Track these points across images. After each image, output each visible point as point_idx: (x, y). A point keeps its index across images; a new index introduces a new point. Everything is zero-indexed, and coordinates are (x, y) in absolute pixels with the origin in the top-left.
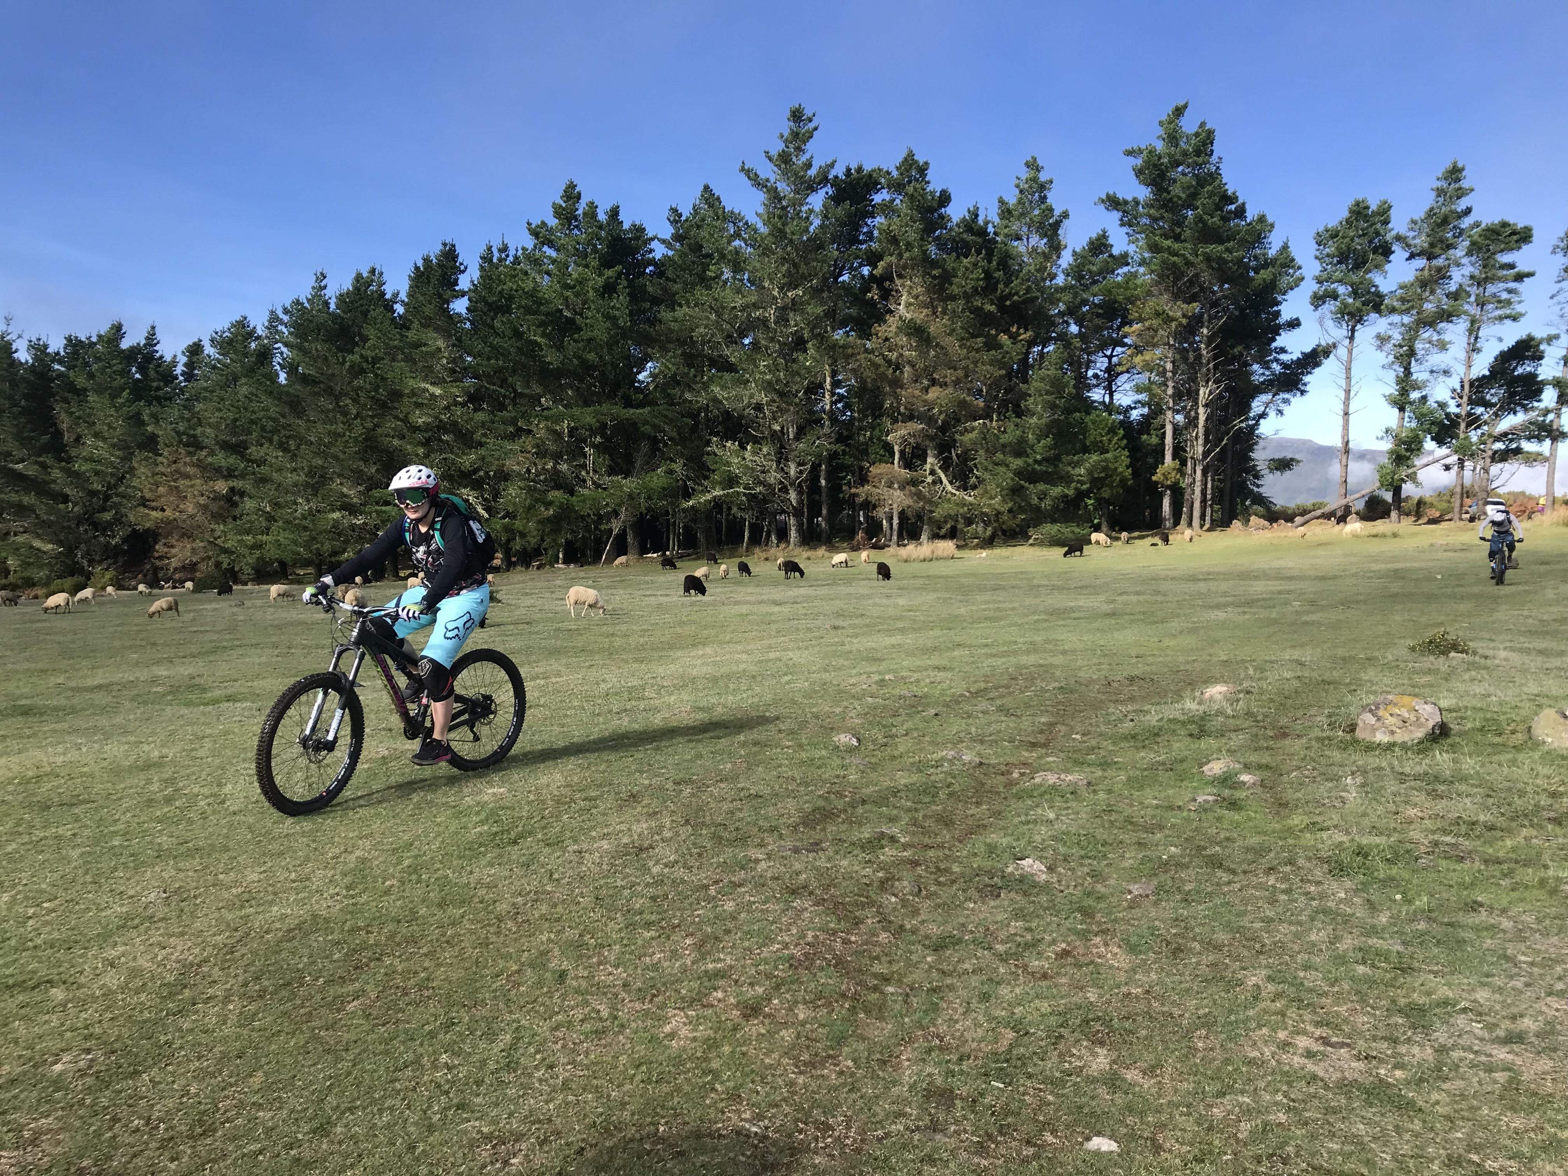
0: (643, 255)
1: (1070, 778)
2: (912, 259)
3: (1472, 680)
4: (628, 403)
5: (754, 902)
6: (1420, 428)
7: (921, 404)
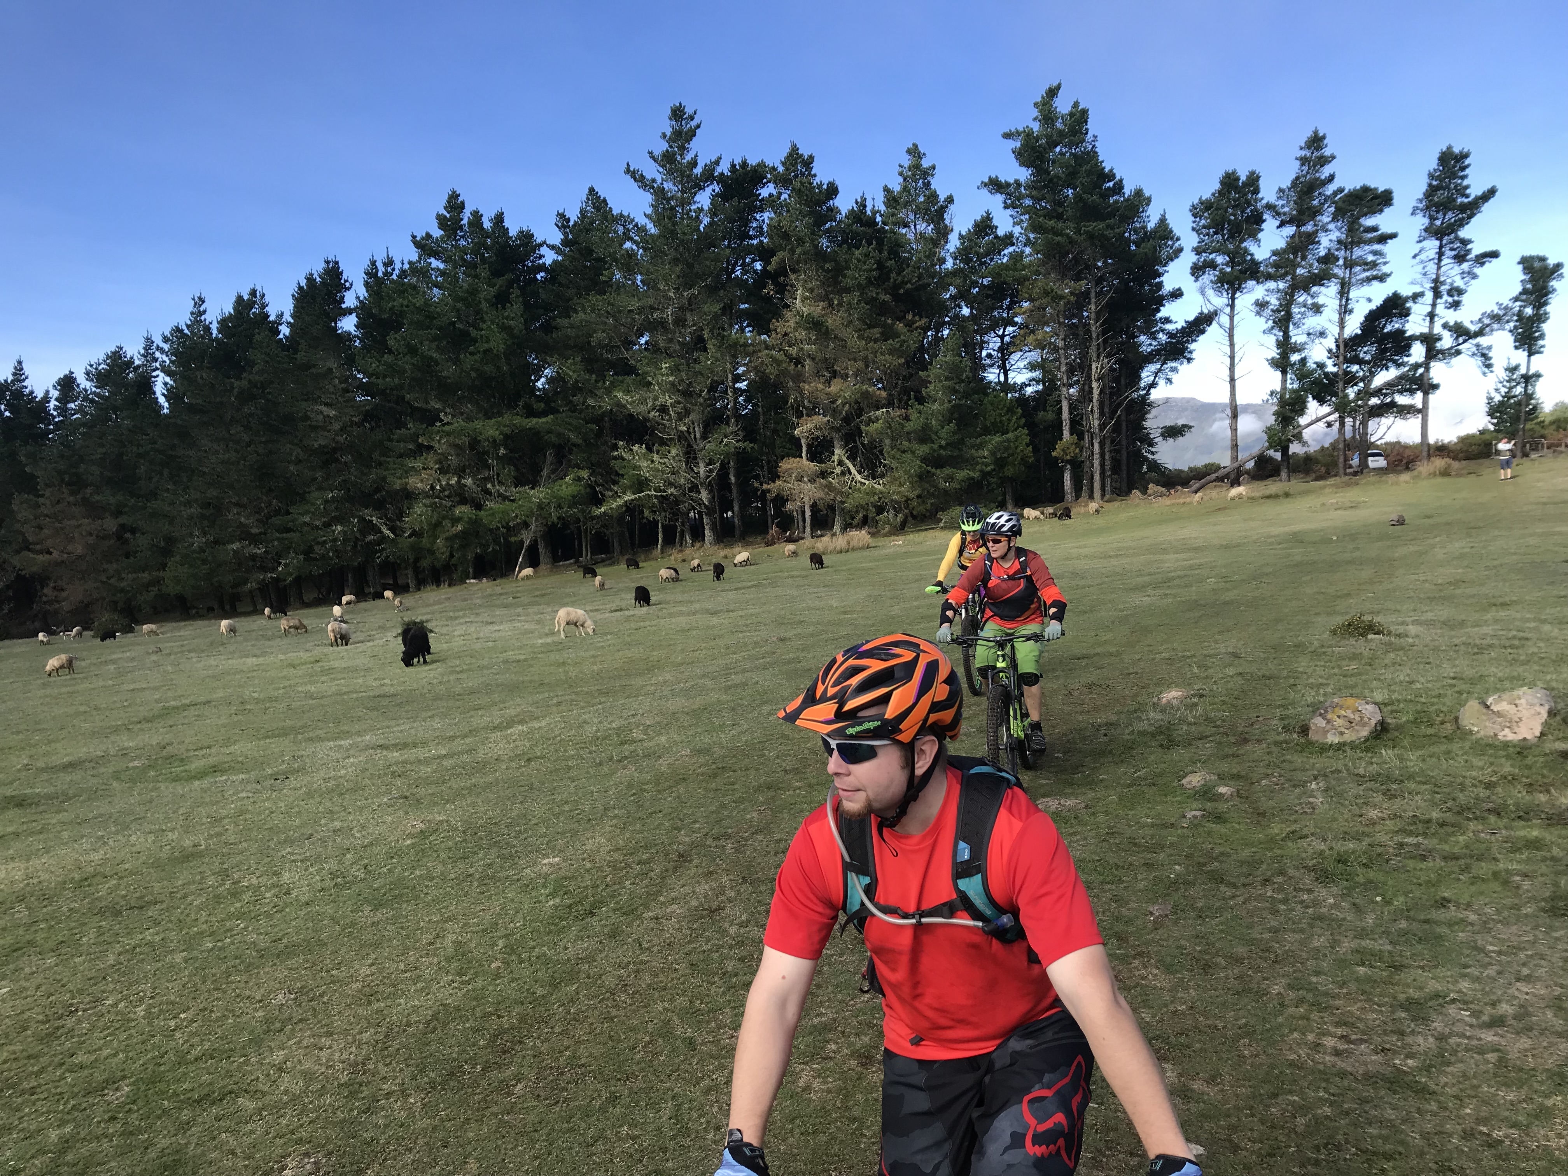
0: (532, 262)
1: (1069, 802)
2: (804, 253)
3: (1394, 664)
4: (530, 413)
6: (1301, 389)
7: (824, 397)
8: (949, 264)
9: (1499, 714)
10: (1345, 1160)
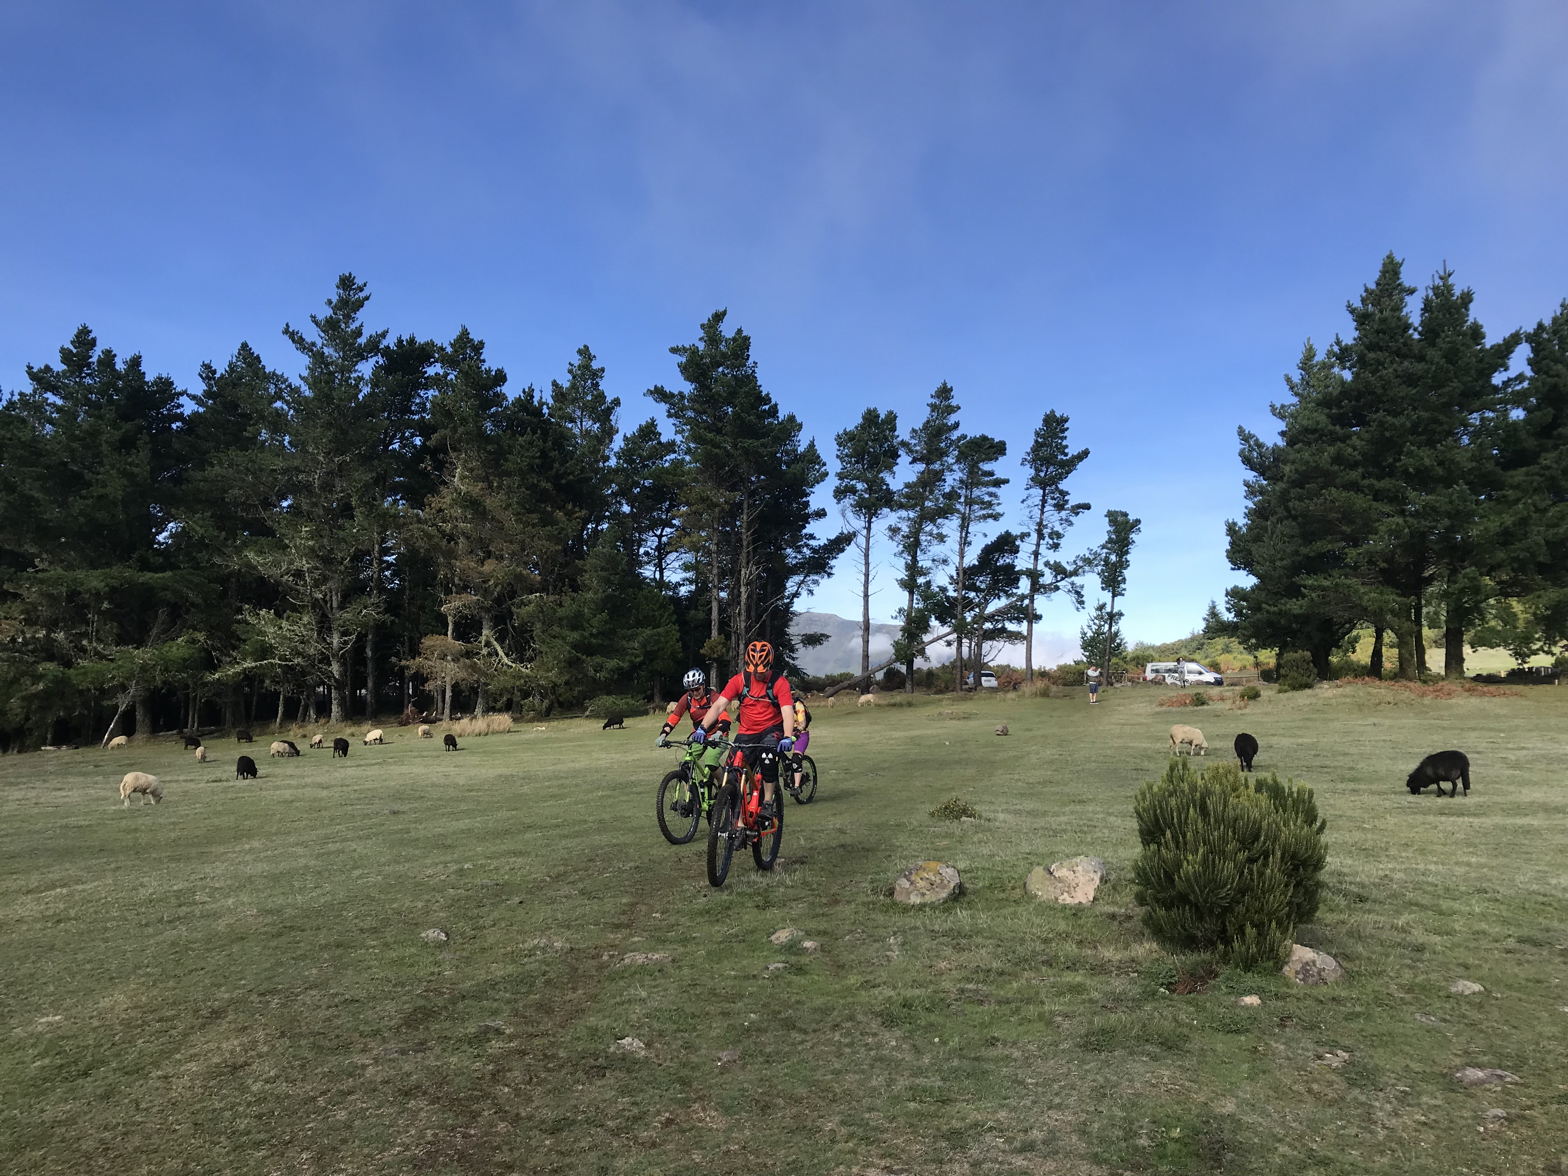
0: (169, 410)
1: (657, 956)
2: (467, 433)
3: (980, 842)
4: (145, 566)
5: (368, 1109)
6: (926, 609)
7: (476, 576)
8: (613, 462)
9: (1060, 880)
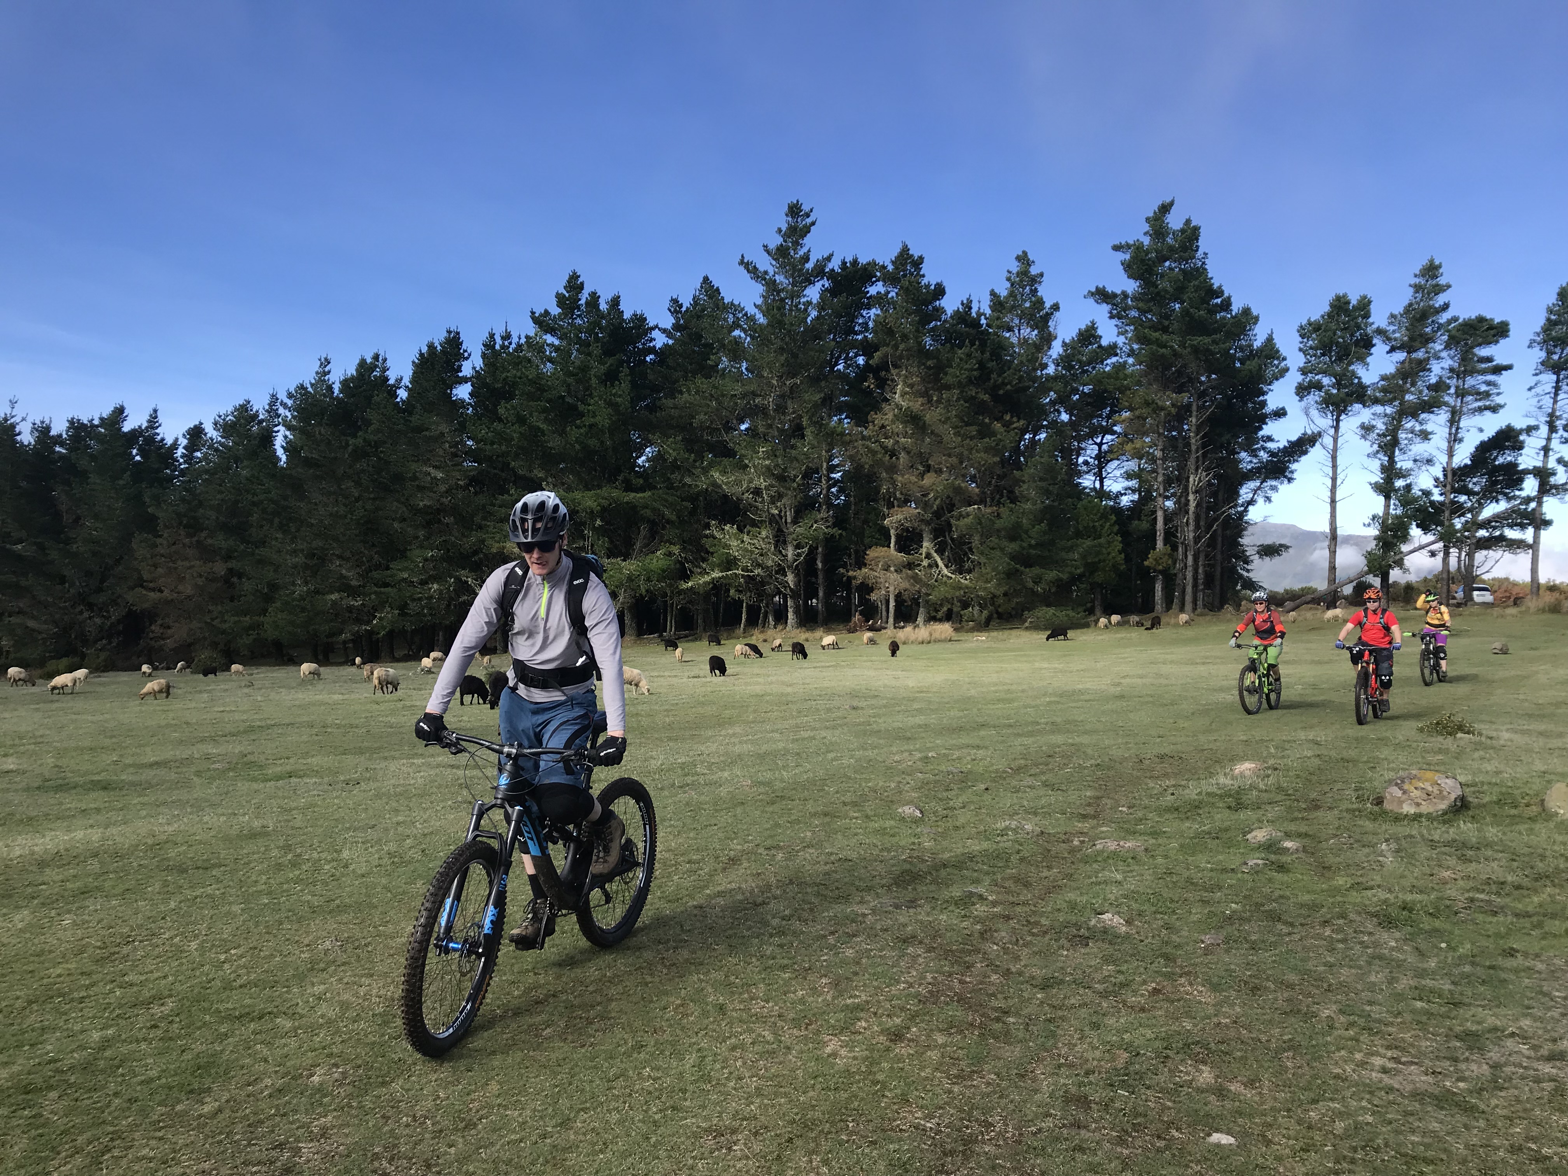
0: (644, 344)
1: (1128, 844)
2: (907, 350)
3: (1482, 758)
4: (629, 488)
5: (871, 950)
6: (1405, 515)
7: (916, 489)
8: (1051, 370)
10: (1383, 1160)
